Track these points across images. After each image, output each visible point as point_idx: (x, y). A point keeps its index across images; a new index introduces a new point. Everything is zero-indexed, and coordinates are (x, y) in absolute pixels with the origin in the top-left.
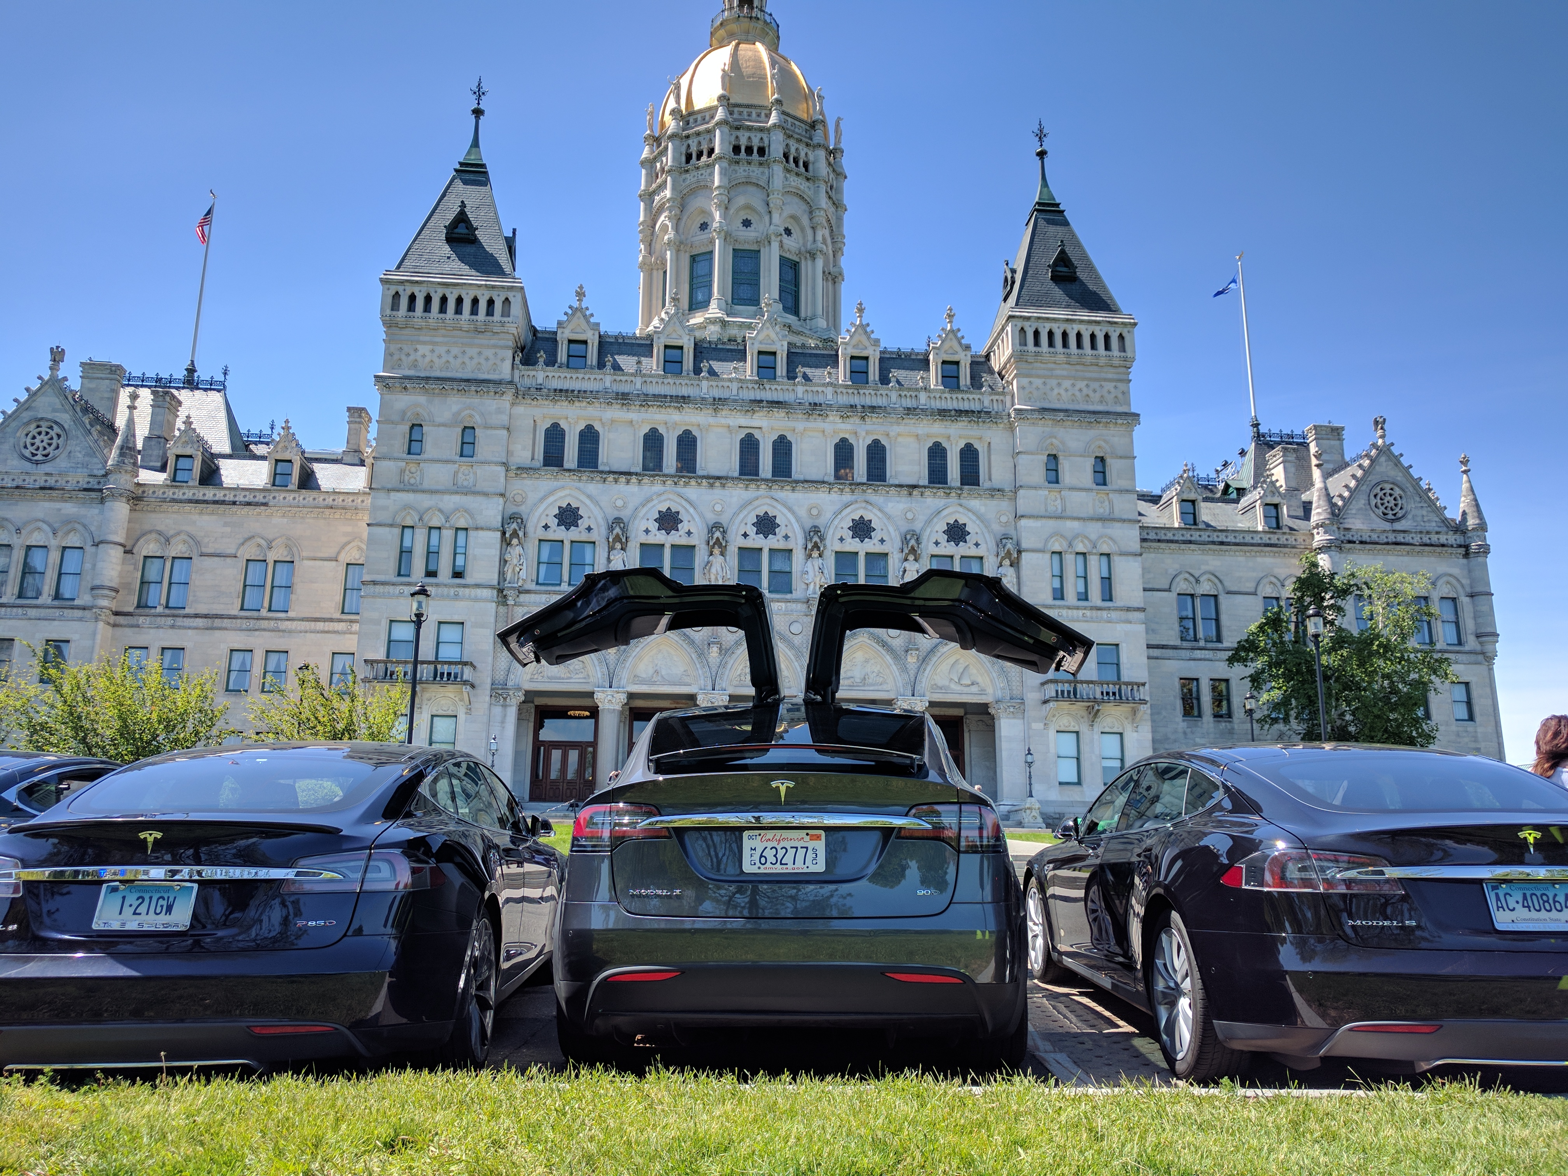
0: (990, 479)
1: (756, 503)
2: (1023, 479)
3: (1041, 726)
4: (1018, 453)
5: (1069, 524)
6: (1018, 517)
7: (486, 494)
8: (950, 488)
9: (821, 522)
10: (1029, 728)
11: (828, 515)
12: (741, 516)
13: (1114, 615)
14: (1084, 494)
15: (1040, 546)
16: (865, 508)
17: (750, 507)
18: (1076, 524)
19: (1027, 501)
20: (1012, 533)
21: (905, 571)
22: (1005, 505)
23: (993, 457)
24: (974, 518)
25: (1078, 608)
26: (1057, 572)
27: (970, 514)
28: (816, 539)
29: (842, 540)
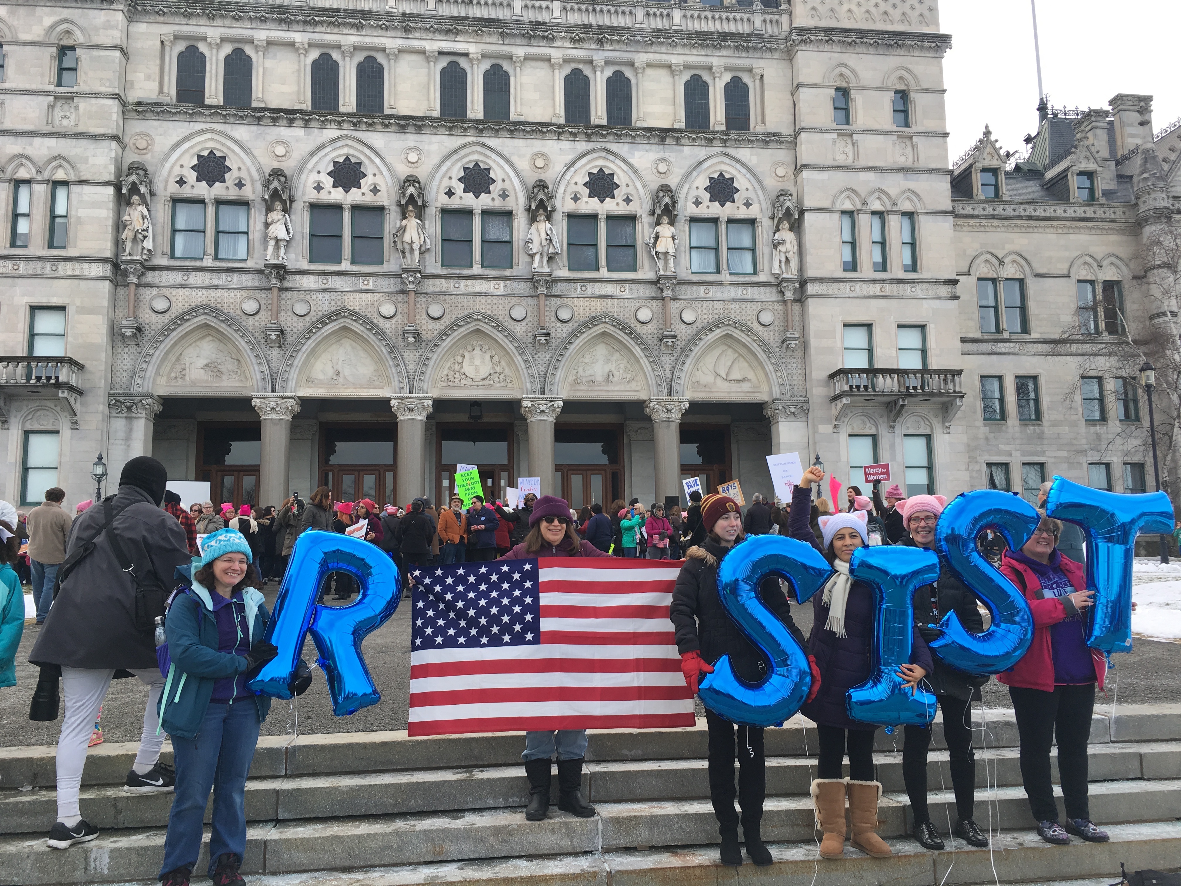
0: (763, 122)
1: (463, 152)
2: (805, 121)
3: (829, 429)
4: (799, 86)
5: (863, 176)
6: (799, 169)
7: (92, 137)
8: (714, 132)
9: (549, 177)
10: (815, 432)
11: (557, 167)
12: (444, 168)
13: (920, 290)
14: (881, 137)
15: (827, 204)
16: (605, 158)
17: (455, 157)
18: (871, 176)
19: (810, 147)
20: (792, 189)
21: (657, 238)
22: (782, 154)
23: (766, 93)
24: (744, 171)
25: (874, 281)
26: (847, 237)
27: (738, 166)
28: (541, 196)
29: (576, 199)
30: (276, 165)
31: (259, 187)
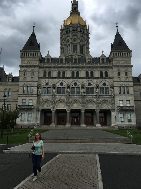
0: (109, 76)
1: (74, 81)
2: (114, 76)
3: (118, 113)
4: (114, 72)
6: (114, 82)
7: (35, 81)
8: (103, 78)
9: (84, 84)
10: (116, 113)
11: (85, 82)
12: (72, 83)
13: (129, 96)
14: (124, 78)
15: (117, 86)
16: (90, 81)
18: (123, 82)
19: (115, 79)
20: (113, 84)
21: (96, 90)
22: (112, 80)
23: (110, 73)
24: (107, 82)
25: (123, 95)
26: (120, 90)
29: (87, 86)
30: (54, 83)
31: (52, 86)
